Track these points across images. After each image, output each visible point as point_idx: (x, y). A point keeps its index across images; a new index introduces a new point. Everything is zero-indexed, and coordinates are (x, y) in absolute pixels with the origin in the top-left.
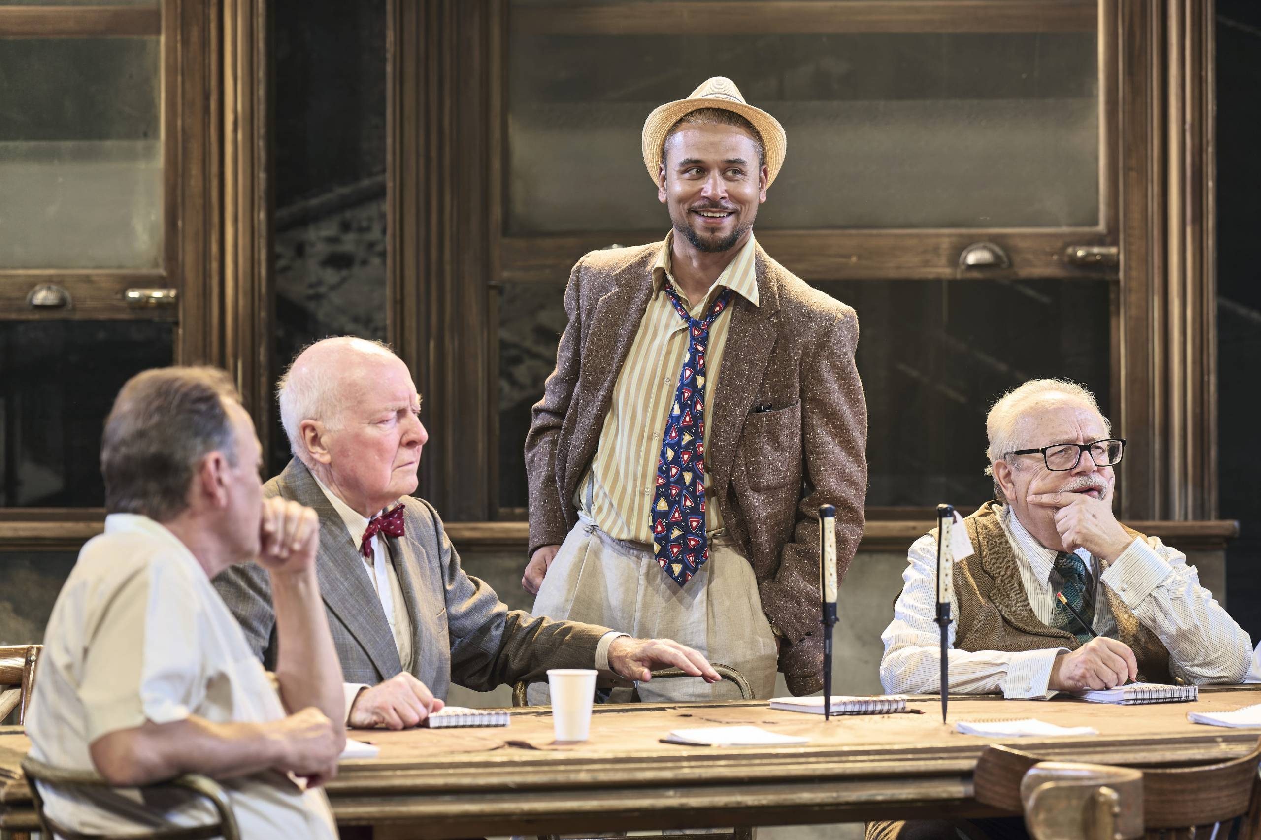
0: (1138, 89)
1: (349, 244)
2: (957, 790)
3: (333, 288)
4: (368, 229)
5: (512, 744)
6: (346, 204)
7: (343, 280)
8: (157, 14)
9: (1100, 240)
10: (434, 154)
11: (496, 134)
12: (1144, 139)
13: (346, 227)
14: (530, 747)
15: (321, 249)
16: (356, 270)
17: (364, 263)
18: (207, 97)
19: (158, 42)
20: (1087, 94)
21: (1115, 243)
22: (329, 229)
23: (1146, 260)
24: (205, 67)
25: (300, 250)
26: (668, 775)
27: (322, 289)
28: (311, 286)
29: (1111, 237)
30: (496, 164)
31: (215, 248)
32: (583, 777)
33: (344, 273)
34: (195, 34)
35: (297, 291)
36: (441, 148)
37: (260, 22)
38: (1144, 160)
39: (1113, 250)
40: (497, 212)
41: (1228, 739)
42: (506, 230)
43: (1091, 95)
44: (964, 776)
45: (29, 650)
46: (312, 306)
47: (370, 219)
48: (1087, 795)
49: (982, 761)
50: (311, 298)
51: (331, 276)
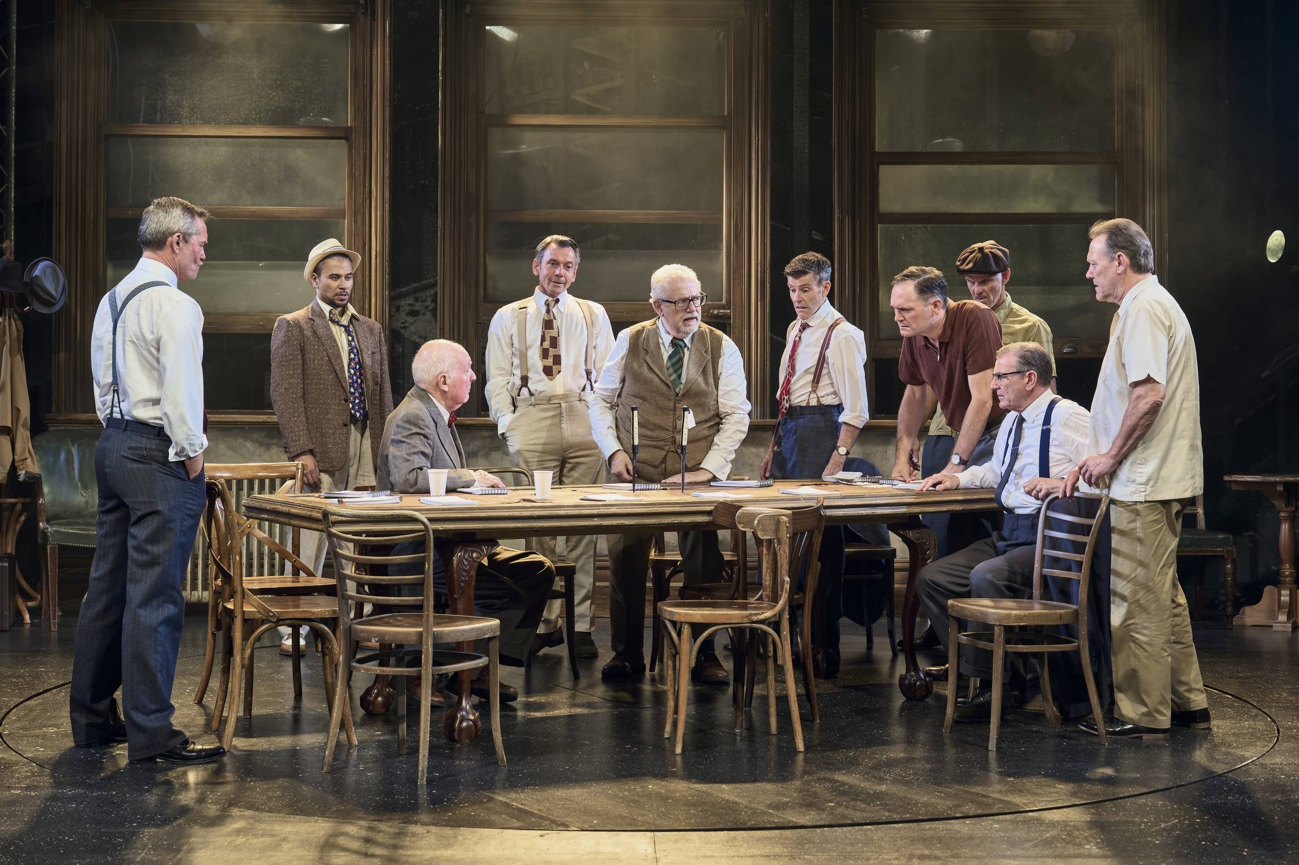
0: (739, 247)
1: (418, 306)
2: (705, 519)
3: (411, 324)
4: (426, 301)
5: (524, 500)
6: (417, 290)
7: (416, 321)
8: (344, 210)
9: (723, 307)
10: (456, 269)
11: (482, 261)
12: (741, 267)
13: (416, 300)
14: (533, 502)
15: (407, 308)
16: (420, 317)
17: (424, 314)
18: (364, 245)
19: (344, 222)
20: (718, 248)
21: (729, 308)
22: (410, 300)
23: (742, 315)
24: (364, 232)
25: (398, 309)
26: (595, 512)
27: (407, 325)
28: (402, 323)
29: (728, 306)
30: (481, 273)
31: (367, 306)
32: (562, 512)
33: (416, 318)
34: (360, 218)
35: (397, 325)
36: (459, 265)
37: (387, 214)
38: (741, 275)
39: (729, 311)
40: (481, 293)
41: (805, 499)
42: (485, 299)
43: (720, 249)
44: (709, 513)
45: (298, 464)
46: (402, 331)
47: (427, 296)
48: (776, 519)
49: (716, 507)
50: (402, 328)
51: (410, 319)
